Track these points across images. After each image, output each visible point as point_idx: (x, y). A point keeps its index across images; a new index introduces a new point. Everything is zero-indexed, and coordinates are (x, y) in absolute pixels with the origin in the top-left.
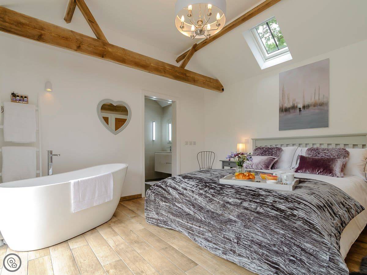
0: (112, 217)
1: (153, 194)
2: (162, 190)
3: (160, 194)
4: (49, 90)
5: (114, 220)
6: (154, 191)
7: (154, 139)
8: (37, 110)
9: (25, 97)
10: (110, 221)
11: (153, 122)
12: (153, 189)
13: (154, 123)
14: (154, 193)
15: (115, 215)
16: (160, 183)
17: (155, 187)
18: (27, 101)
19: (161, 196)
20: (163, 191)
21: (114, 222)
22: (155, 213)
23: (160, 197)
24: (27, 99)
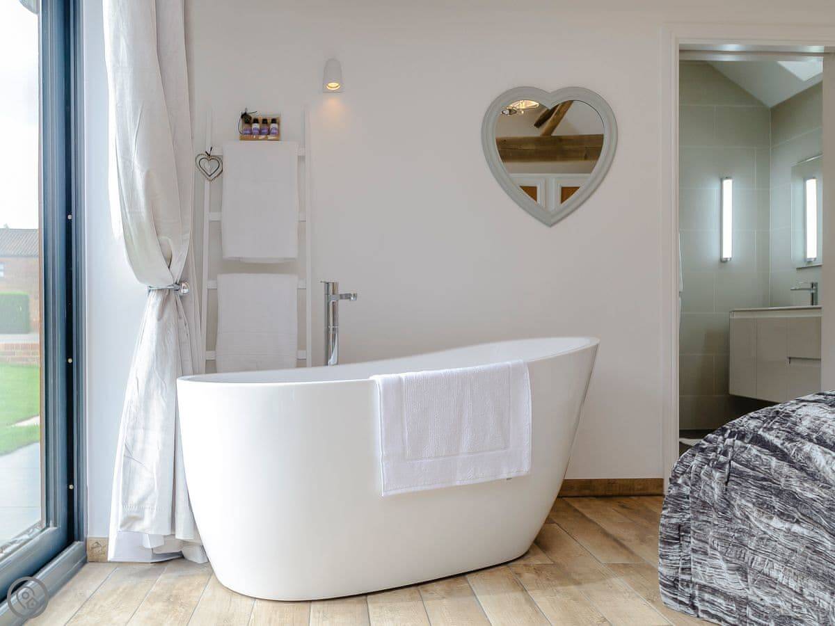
0: (531, 547)
1: (717, 475)
2: (763, 457)
3: (751, 473)
4: (333, 85)
5: (535, 561)
6: (722, 458)
7: (727, 254)
8: (301, 159)
9: (274, 121)
10: (521, 562)
11: (721, 181)
12: (715, 450)
13: (728, 184)
14: (720, 466)
15: (541, 543)
16: (753, 424)
17: (729, 441)
18: (278, 134)
19: (763, 488)
20: (774, 462)
21: (538, 570)
22: (724, 566)
23: (753, 491)
24: (279, 124)
